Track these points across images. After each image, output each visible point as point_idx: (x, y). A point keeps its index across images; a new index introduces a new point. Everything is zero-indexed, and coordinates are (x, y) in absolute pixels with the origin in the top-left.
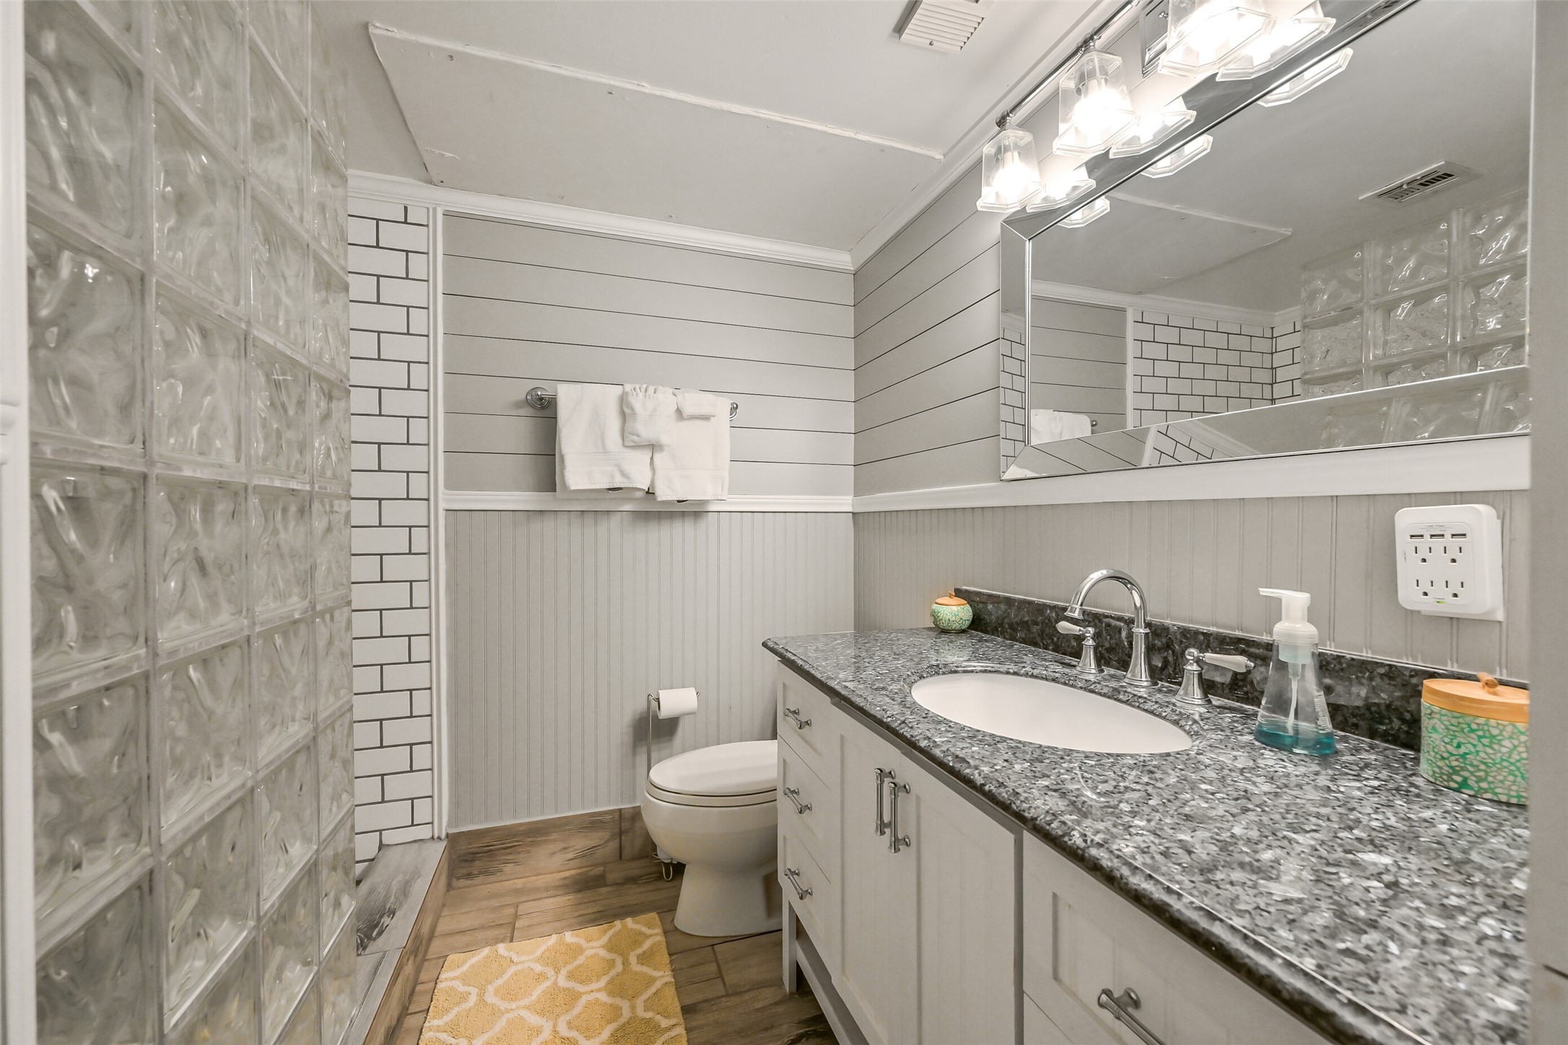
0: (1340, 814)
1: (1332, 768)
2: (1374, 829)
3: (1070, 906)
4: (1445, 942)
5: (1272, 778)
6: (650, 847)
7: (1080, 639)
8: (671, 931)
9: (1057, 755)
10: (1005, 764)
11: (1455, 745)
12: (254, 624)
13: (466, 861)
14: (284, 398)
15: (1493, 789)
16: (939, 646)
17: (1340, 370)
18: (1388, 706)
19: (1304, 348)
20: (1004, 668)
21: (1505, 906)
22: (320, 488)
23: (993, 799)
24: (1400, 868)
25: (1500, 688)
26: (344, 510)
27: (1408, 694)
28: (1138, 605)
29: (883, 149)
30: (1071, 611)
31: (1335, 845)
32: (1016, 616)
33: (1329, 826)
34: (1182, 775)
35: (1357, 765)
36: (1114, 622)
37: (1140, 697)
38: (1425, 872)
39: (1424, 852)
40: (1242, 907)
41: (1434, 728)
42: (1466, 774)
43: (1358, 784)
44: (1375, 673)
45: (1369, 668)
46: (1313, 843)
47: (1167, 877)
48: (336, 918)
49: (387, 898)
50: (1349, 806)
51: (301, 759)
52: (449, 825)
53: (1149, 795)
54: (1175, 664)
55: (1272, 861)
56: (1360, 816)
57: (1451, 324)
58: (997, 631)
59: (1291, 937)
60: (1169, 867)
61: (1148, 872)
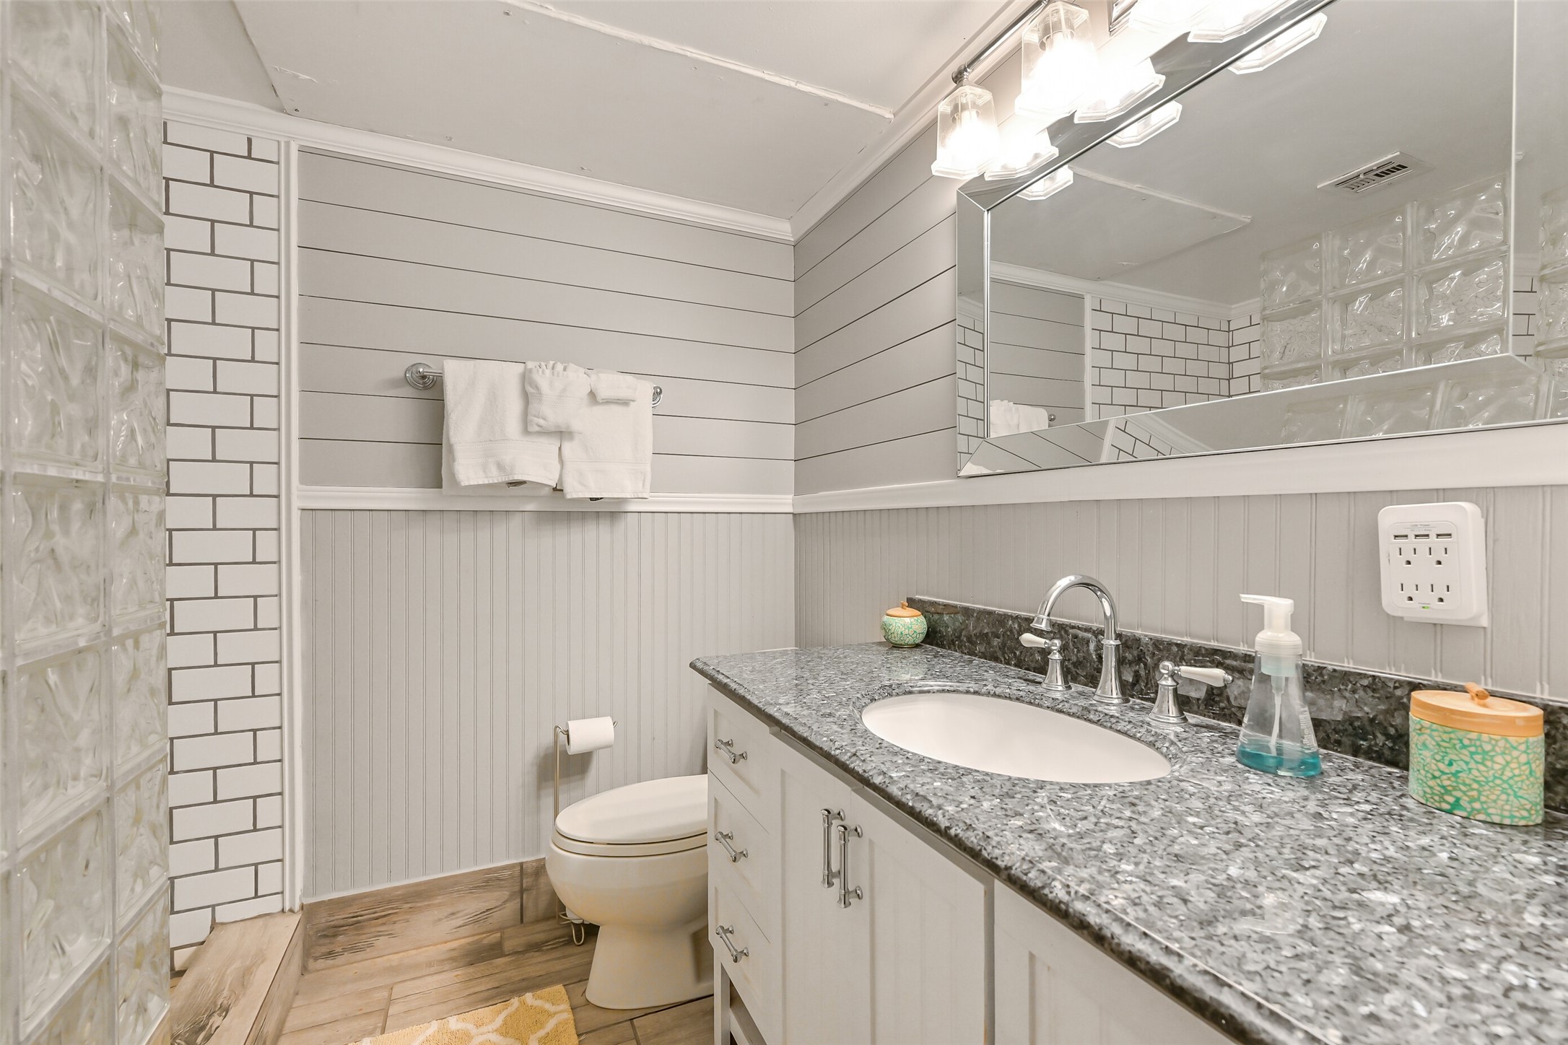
0: (1337, 845)
1: (1321, 792)
2: (1375, 862)
3: (1049, 968)
4: (1470, 997)
5: (1261, 806)
6: (557, 909)
7: (1045, 652)
8: (580, 1006)
9: (1029, 788)
10: (972, 801)
11: (1447, 762)
12: (14, 655)
13: (326, 936)
14: (64, 362)
15: (1486, 809)
16: (891, 664)
17: (1300, 365)
18: (1372, 721)
19: (1264, 340)
20: (963, 687)
21: (1523, 947)
22: (118, 478)
23: (960, 845)
24: (1408, 907)
25: (1490, 700)
26: (155, 508)
27: (1392, 708)
28: (1108, 614)
29: (827, 103)
30: (1037, 622)
31: (1338, 883)
32: (975, 628)
33: (1328, 861)
34: (1167, 807)
35: (1345, 786)
36: (1081, 634)
37: (1112, 716)
38: (1435, 911)
39: (1429, 886)
40: (1251, 967)
41: (1424, 744)
42: (1458, 794)
43: (1349, 810)
44: (1358, 685)
45: (1352, 679)
46: (1314, 882)
47: (1165, 935)
48: (139, 1029)
49: (218, 993)
50: (1345, 835)
51: (88, 829)
52: (305, 893)
53: (1133, 832)
54: (1147, 679)
55: (1275, 907)
56: (1358, 846)
57: (1406, 319)
58: (954, 644)
59: (1310, 1004)
60: (1165, 922)
61: (1143, 929)
